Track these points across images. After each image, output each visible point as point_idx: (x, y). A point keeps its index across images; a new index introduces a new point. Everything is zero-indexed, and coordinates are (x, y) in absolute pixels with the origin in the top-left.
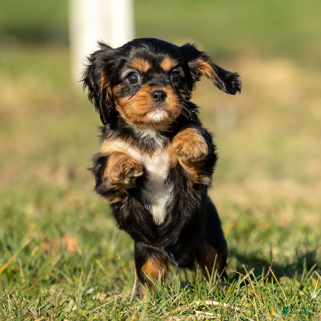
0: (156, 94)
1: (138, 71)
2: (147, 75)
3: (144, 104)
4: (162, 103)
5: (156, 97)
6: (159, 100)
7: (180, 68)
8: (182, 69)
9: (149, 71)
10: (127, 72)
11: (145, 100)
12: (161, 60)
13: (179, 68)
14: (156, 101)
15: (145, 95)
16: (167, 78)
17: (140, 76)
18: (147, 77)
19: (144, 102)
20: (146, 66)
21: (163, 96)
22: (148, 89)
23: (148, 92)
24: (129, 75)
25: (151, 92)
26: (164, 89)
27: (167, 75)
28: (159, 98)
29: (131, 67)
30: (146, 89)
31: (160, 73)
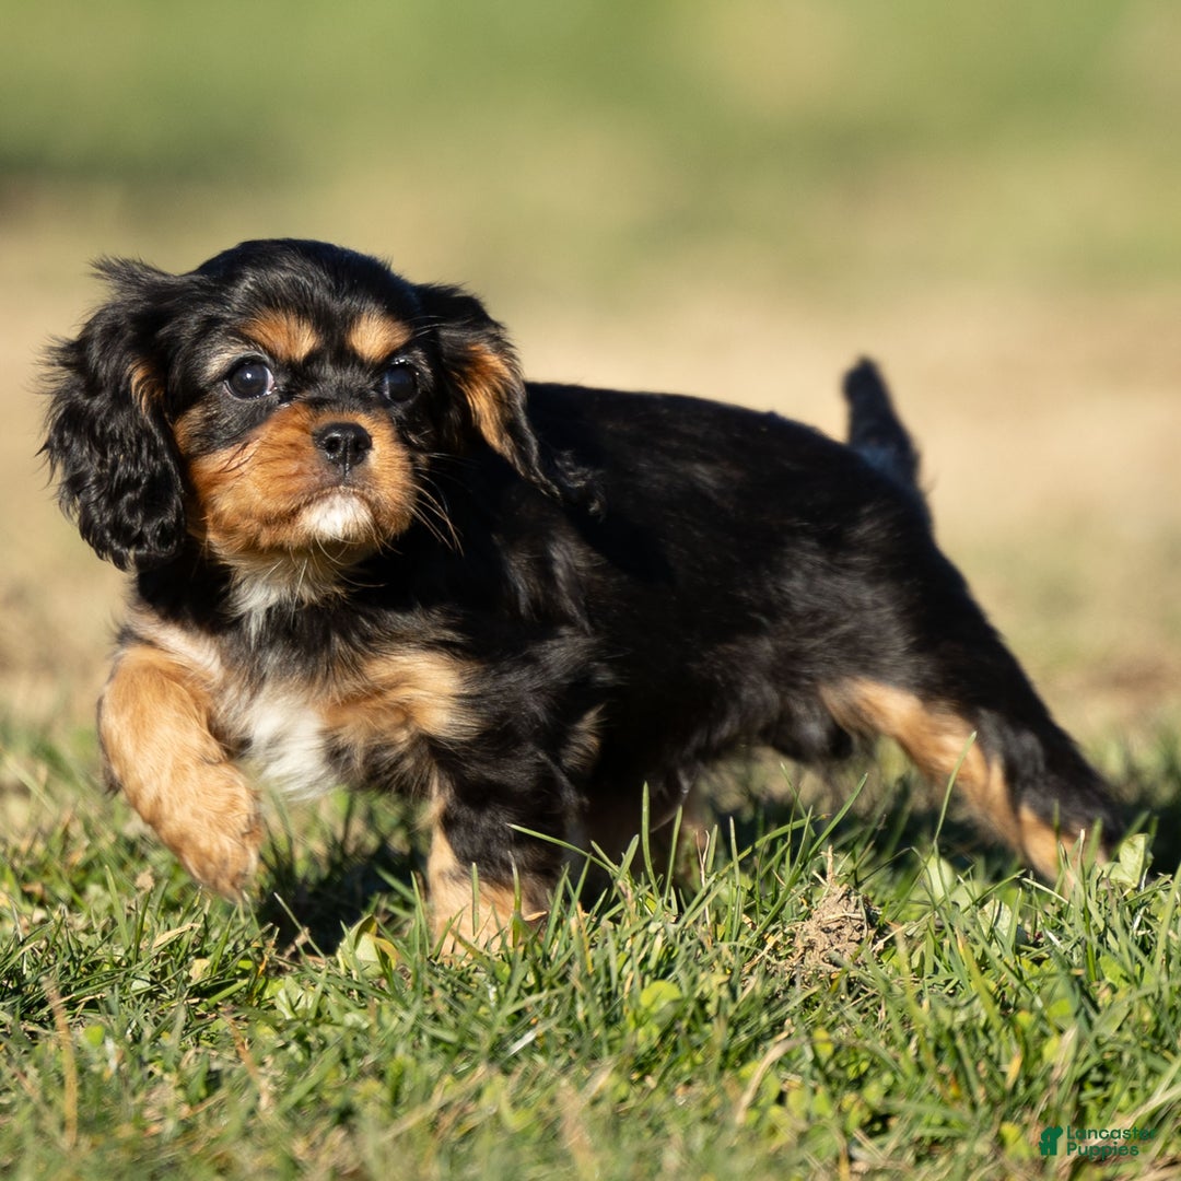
0: (335, 434)
1: (272, 355)
2: (305, 370)
3: (293, 472)
4: (355, 468)
5: (332, 446)
6: (343, 460)
7: (419, 353)
8: (425, 357)
9: (313, 357)
10: (227, 356)
11: (296, 458)
12: (350, 320)
13: (415, 355)
14: (335, 463)
15: (293, 441)
16: (372, 385)
17: (276, 374)
18: (299, 375)
19: (293, 467)
20: (305, 342)
21: (360, 445)
22: (302, 417)
23: (304, 429)
24: (233, 372)
25: (313, 428)
26: (364, 420)
27: (372, 377)
28: (345, 451)
29: (248, 340)
30: (297, 419)
31: (348, 365)
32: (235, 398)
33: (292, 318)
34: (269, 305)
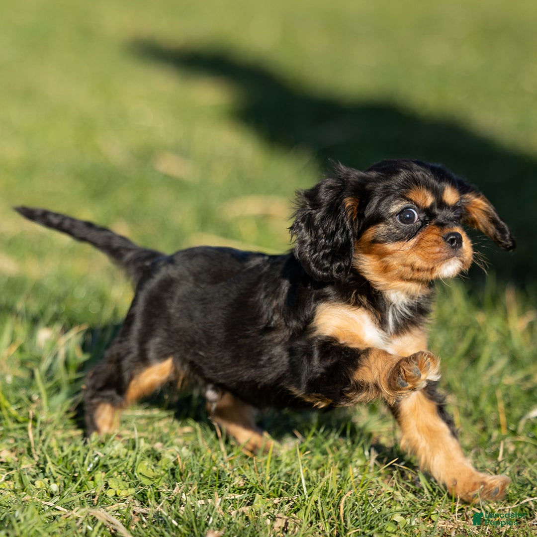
0: (452, 237)
1: (417, 205)
2: (431, 211)
3: (437, 251)
5: (452, 241)
6: (455, 247)
9: (432, 206)
10: (400, 206)
11: (438, 246)
12: (443, 190)
14: (452, 248)
15: (435, 239)
16: (453, 215)
17: (419, 213)
18: (429, 213)
19: (438, 249)
20: (430, 200)
21: (460, 241)
22: (437, 230)
23: (438, 235)
24: (401, 212)
25: (443, 235)
26: (458, 230)
27: (452, 212)
28: (457, 243)
29: (408, 200)
30: (435, 231)
31: (443, 208)
32: (402, 224)
33: (425, 190)
34: (417, 185)
